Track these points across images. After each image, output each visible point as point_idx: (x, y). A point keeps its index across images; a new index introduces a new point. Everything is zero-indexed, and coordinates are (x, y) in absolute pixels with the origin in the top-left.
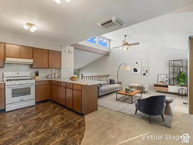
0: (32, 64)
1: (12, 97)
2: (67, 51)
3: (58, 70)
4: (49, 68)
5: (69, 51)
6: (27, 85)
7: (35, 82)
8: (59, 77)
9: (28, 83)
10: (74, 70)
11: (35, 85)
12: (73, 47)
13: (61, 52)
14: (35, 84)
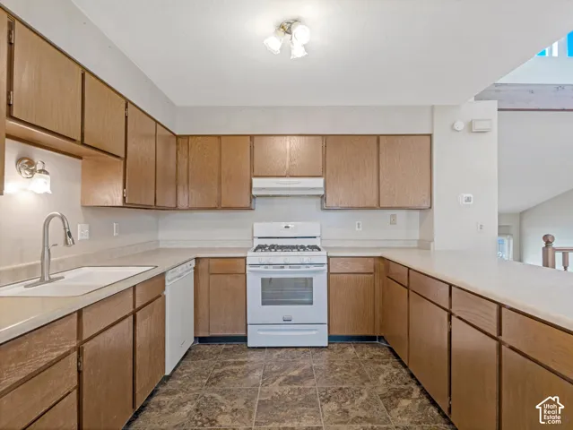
0: (322, 193)
1: (263, 304)
2: (460, 125)
3: (417, 213)
4: (379, 207)
5: (470, 126)
6: (303, 268)
7: (326, 262)
8: (424, 245)
9: (306, 260)
10: (500, 215)
11: (329, 273)
12: (494, 105)
13: (430, 136)
14: (325, 267)
